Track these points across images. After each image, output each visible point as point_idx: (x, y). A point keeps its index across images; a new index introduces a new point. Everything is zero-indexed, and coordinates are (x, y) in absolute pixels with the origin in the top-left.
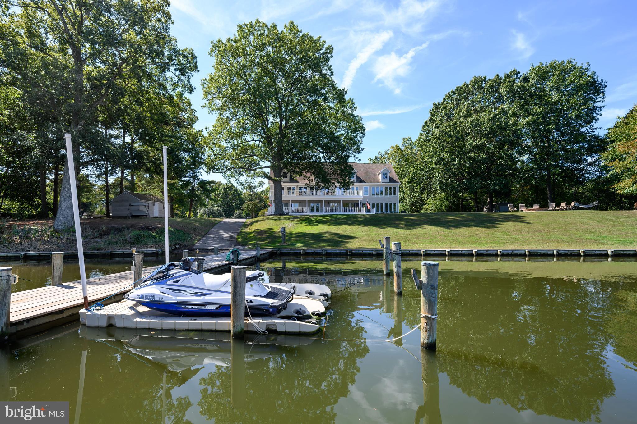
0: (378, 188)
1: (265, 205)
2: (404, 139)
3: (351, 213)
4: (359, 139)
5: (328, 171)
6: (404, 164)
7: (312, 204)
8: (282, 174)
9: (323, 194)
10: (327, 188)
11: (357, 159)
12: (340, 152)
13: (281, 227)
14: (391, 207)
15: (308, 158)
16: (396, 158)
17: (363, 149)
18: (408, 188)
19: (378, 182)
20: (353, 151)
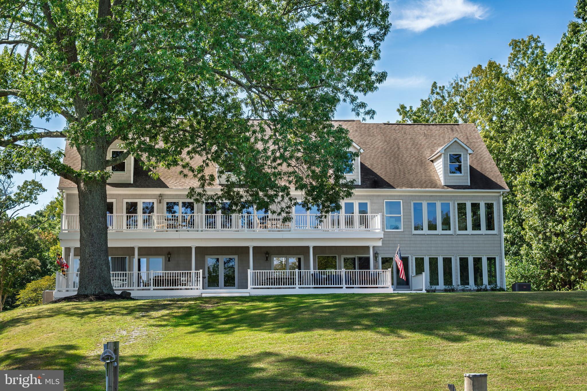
0: (432, 207)
1: (44, 264)
2: (515, 44)
3: (344, 291)
4: (368, 43)
5: (265, 150)
6: (518, 127)
7: (210, 261)
8: (109, 156)
9: (250, 224)
10: (263, 206)
11: (362, 110)
12: (306, 85)
13: (104, 341)
14: (478, 271)
15: (199, 106)
16: (489, 106)
17: (382, 77)
18: (535, 205)
19: (433, 184)
20: (350, 84)
